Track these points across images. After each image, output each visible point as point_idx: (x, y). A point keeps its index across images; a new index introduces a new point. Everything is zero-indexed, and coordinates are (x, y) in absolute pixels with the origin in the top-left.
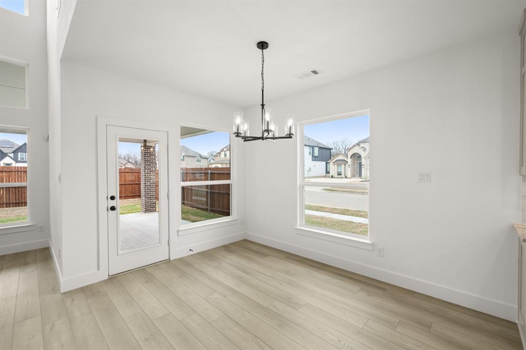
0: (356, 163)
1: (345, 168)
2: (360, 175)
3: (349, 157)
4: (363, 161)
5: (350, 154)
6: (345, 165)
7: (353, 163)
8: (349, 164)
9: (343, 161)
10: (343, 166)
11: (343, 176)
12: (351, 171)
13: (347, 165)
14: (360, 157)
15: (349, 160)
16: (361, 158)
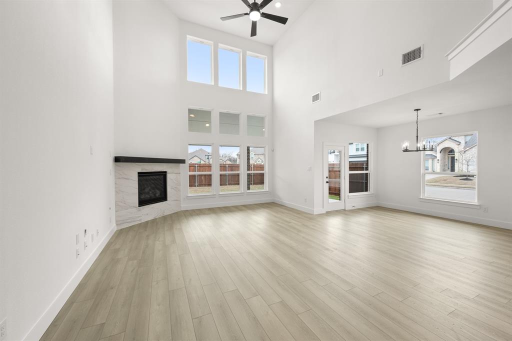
0: (446, 157)
1: (433, 163)
2: (453, 169)
3: (438, 151)
4: (457, 156)
5: (439, 149)
6: (433, 160)
7: (443, 158)
8: (438, 158)
9: (431, 156)
10: (430, 161)
11: (430, 170)
12: (440, 166)
13: (436, 160)
14: (452, 151)
15: (439, 155)
16: (454, 152)
